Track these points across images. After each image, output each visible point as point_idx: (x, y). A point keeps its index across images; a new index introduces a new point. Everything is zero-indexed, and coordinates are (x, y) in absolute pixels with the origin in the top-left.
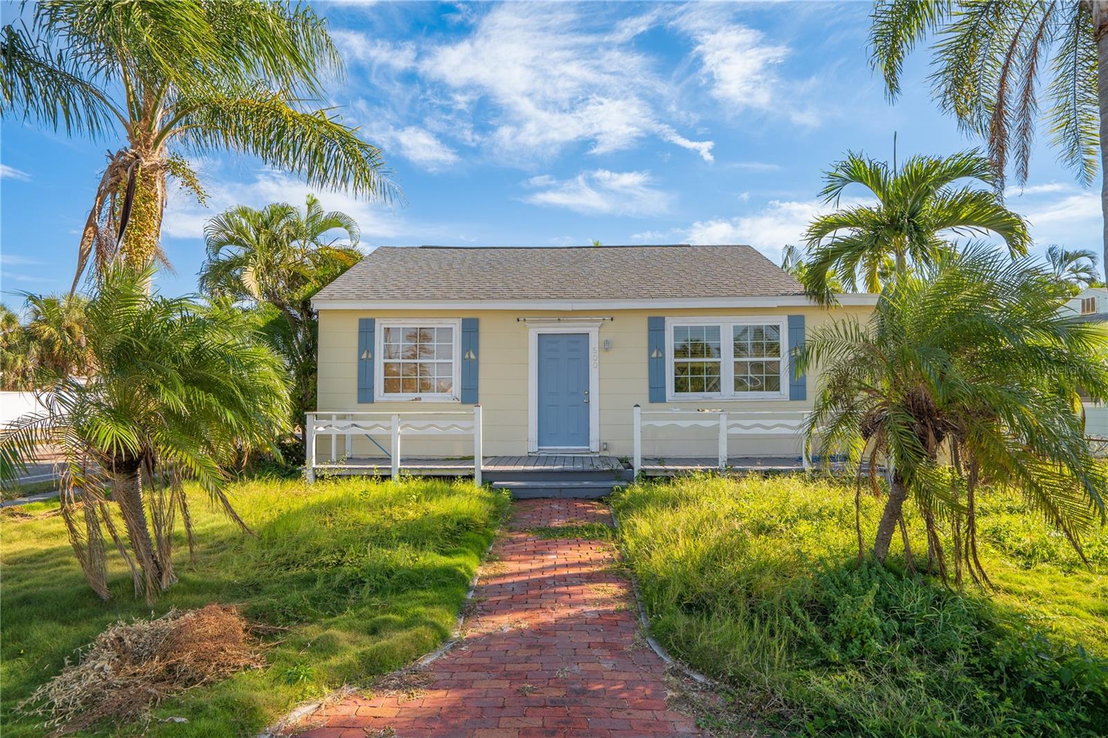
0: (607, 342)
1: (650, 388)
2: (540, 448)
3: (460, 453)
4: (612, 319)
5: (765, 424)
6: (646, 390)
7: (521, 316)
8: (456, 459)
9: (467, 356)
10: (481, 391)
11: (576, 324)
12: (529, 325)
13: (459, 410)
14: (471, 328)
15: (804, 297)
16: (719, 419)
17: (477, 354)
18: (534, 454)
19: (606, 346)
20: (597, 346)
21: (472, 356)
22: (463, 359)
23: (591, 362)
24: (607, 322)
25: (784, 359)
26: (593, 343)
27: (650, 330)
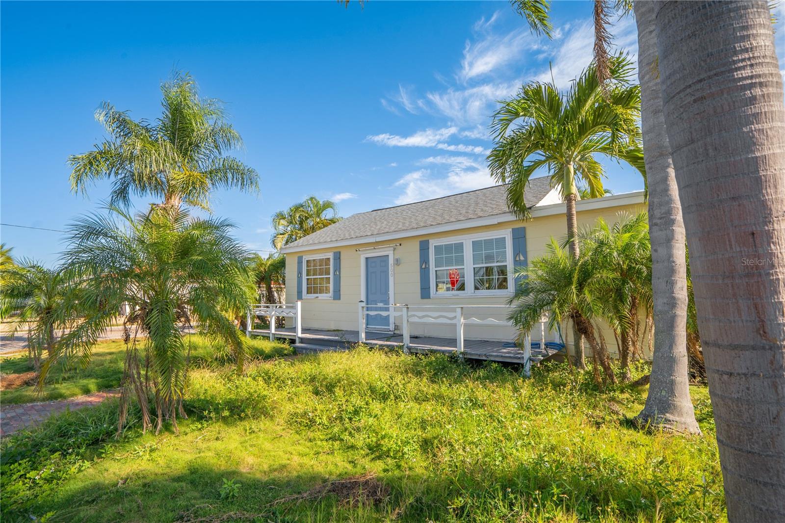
0: (397, 260)
1: (421, 289)
3: (333, 327)
4: (400, 245)
5: (432, 315)
6: (419, 291)
7: (357, 248)
10: (341, 292)
11: (381, 250)
12: (361, 253)
14: (337, 257)
15: (510, 214)
16: (402, 311)
19: (397, 262)
20: (393, 263)
22: (334, 275)
23: (390, 272)
24: (398, 246)
25: (509, 263)
26: (391, 261)
27: (420, 249)
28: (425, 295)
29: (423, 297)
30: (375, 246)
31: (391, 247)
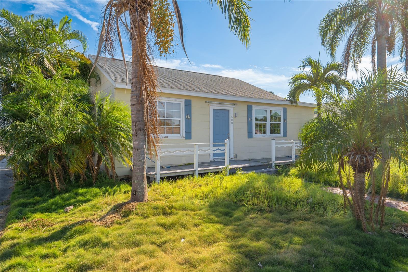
0: (235, 114)
2: (215, 158)
3: (184, 162)
4: (237, 105)
6: (247, 134)
7: (207, 101)
8: (183, 165)
9: (186, 117)
10: (192, 133)
12: (210, 105)
13: (184, 142)
14: (188, 104)
17: (191, 116)
18: (213, 161)
20: (232, 115)
21: (189, 117)
22: (185, 118)
23: (231, 121)
24: (235, 106)
25: (282, 123)
26: (231, 114)
27: (248, 110)
28: (250, 135)
29: (249, 137)
30: (221, 101)
31: (232, 105)
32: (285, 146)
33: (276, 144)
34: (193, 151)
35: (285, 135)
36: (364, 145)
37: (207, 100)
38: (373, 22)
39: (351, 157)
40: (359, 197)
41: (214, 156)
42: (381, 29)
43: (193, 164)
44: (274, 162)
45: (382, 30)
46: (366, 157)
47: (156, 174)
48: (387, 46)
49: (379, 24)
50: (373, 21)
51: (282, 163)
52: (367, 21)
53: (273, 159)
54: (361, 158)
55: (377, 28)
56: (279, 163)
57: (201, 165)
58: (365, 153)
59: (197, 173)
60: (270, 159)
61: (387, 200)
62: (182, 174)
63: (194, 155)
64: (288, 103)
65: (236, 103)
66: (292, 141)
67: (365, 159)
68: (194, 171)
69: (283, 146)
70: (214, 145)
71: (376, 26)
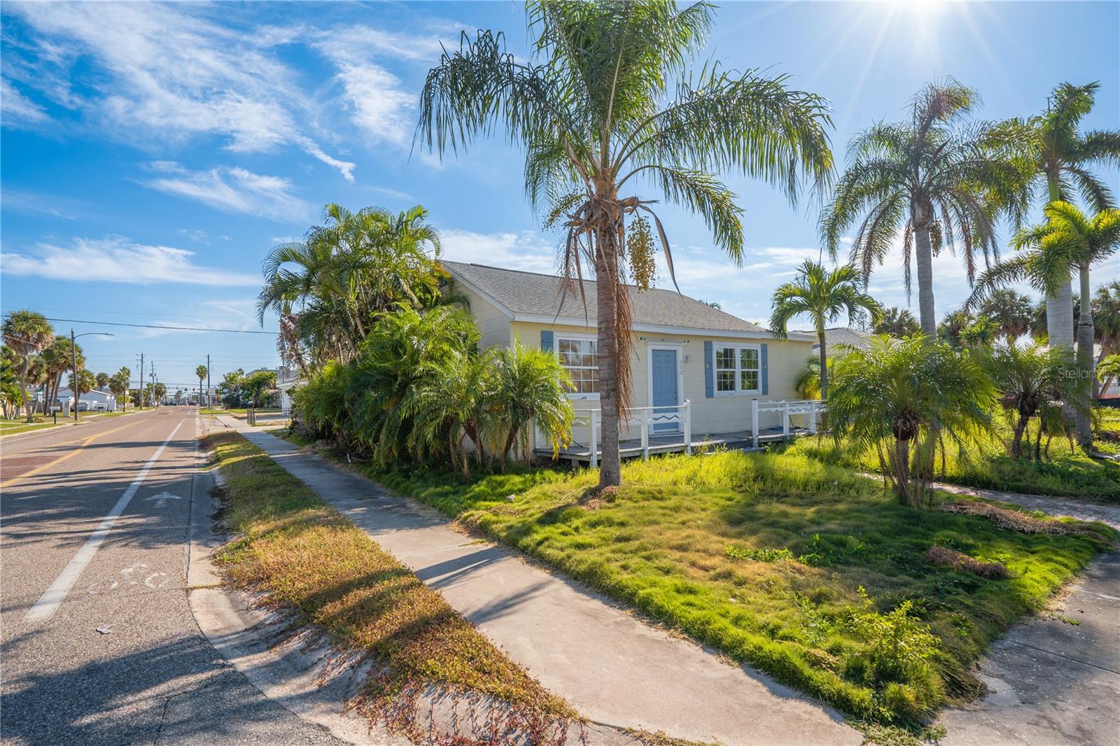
2: (656, 431)
4: (688, 341)
6: (704, 389)
11: (671, 344)
12: (648, 343)
19: (687, 359)
20: (682, 359)
23: (679, 370)
24: (686, 343)
25: (760, 370)
26: (680, 357)
27: (706, 350)
28: (709, 394)
29: (707, 396)
30: (664, 337)
31: (681, 342)
32: (773, 410)
33: (760, 407)
34: (640, 420)
35: (765, 392)
36: (906, 408)
37: (644, 336)
38: (906, 201)
39: (893, 422)
40: (903, 468)
41: (655, 429)
42: (920, 214)
43: (640, 440)
44: (757, 436)
45: (923, 215)
46: (909, 421)
47: (591, 455)
48: (932, 242)
49: (916, 205)
50: (906, 199)
51: (769, 439)
52: (895, 198)
53: (756, 431)
54: (904, 423)
55: (914, 211)
56: (765, 439)
57: (652, 440)
58: (908, 416)
59: (646, 453)
60: (750, 433)
61: (935, 486)
62: (631, 455)
63: (640, 426)
64: (769, 336)
65: (687, 338)
66: (783, 402)
67: (908, 423)
68: (643, 450)
69: (770, 411)
70: (655, 411)
71: (912, 207)
